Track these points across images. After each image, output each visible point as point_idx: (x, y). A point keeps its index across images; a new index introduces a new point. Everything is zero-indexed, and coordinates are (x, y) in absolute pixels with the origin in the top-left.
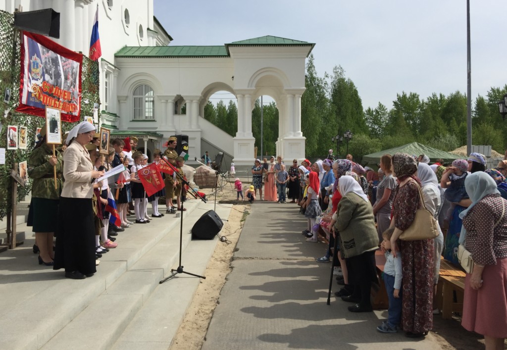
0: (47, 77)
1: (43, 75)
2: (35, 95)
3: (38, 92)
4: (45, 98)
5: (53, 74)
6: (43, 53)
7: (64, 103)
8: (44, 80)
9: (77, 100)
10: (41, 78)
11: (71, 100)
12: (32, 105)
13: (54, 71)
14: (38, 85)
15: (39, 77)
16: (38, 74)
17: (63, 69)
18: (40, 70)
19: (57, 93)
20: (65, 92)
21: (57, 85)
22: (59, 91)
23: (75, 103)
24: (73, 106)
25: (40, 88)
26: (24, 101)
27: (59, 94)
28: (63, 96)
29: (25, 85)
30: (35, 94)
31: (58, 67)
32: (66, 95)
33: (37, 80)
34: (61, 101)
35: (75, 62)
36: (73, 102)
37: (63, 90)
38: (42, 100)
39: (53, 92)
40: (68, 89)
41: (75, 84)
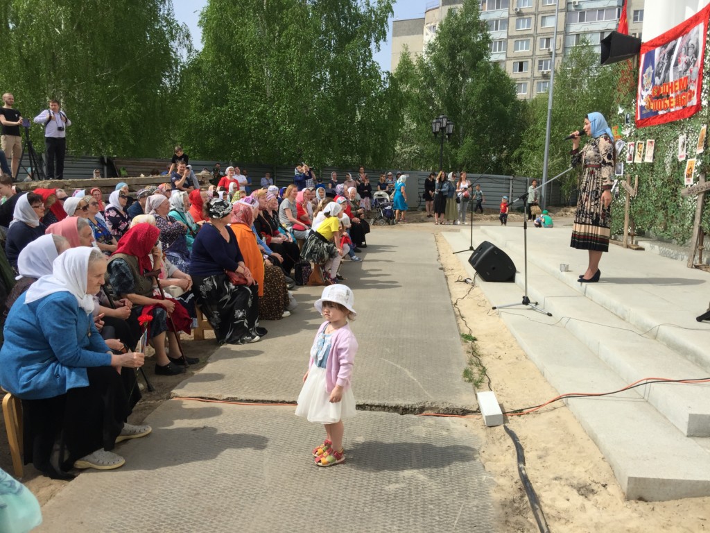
2: (647, 106)
3: (649, 101)
5: (663, 71)
7: (677, 97)
20: (675, 82)
22: (667, 86)
23: (691, 88)
24: (689, 94)
25: (650, 96)
28: (673, 90)
29: (639, 102)
34: (672, 97)
37: (672, 83)
38: (652, 108)
39: (662, 92)
40: (680, 76)
41: (695, 59)
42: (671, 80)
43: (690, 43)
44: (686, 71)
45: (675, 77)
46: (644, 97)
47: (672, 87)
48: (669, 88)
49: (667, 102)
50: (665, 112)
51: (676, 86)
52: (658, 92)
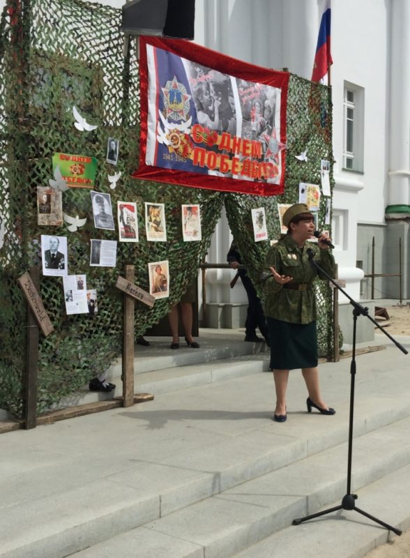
0: (202, 117)
1: (193, 113)
2: (176, 150)
3: (182, 143)
4: (200, 154)
5: (216, 111)
6: (195, 75)
7: (245, 162)
8: (195, 122)
9: (277, 156)
10: (188, 118)
11: (263, 156)
12: (169, 167)
13: (220, 107)
14: (181, 132)
15: (184, 118)
16: (181, 111)
17: (241, 101)
18: (184, 106)
19: (225, 144)
20: (246, 142)
21: (225, 131)
22: (232, 141)
23: (271, 161)
24: (269, 167)
25: (187, 137)
26: (150, 159)
27: (231, 147)
28: (241, 150)
29: (151, 133)
30: (175, 147)
31: (230, 98)
32: (248, 148)
33: (179, 122)
34: (238, 160)
35: (269, 87)
36: (267, 160)
37: (240, 139)
38: (192, 157)
39: (219, 143)
40: (253, 138)
42: (239, 135)
44: (259, 134)
45: (244, 133)
46: (167, 130)
47: (239, 145)
48: (235, 144)
49: (229, 162)
52: (210, 140)
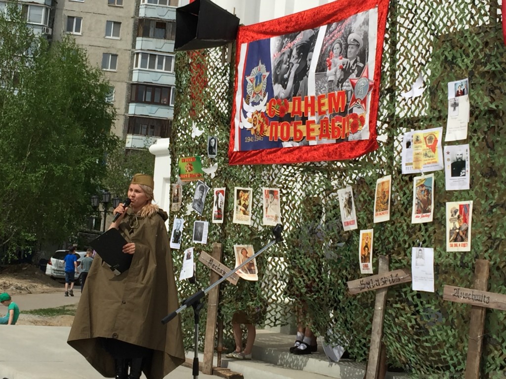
0: (278, 89)
2: (255, 130)
4: (274, 128)
5: (292, 76)
7: (321, 122)
8: (271, 97)
9: (364, 101)
13: (298, 69)
14: (259, 112)
16: (261, 92)
17: (322, 51)
18: (263, 86)
20: (320, 98)
23: (356, 111)
24: (351, 120)
25: (264, 115)
28: (316, 109)
29: (237, 121)
35: (360, 14)
36: (351, 111)
37: (313, 98)
38: (268, 134)
39: (290, 111)
40: (330, 89)
41: (361, 65)
42: (312, 92)
43: (351, 37)
44: (341, 81)
45: (318, 89)
46: (249, 115)
47: (312, 106)
48: (307, 105)
49: (302, 128)
50: (297, 145)
51: (321, 105)
52: (282, 110)
